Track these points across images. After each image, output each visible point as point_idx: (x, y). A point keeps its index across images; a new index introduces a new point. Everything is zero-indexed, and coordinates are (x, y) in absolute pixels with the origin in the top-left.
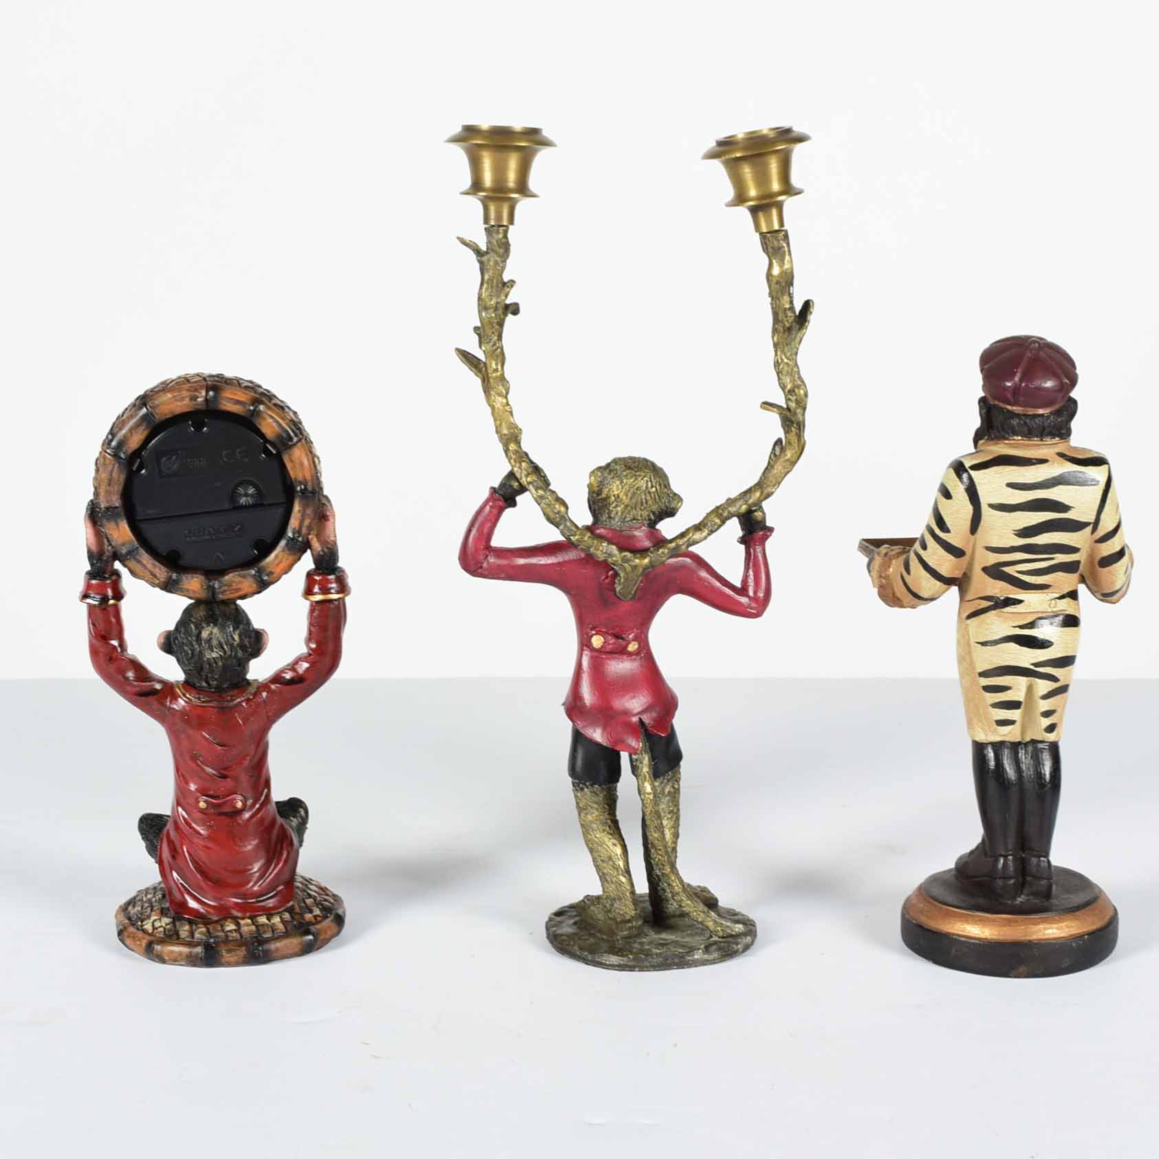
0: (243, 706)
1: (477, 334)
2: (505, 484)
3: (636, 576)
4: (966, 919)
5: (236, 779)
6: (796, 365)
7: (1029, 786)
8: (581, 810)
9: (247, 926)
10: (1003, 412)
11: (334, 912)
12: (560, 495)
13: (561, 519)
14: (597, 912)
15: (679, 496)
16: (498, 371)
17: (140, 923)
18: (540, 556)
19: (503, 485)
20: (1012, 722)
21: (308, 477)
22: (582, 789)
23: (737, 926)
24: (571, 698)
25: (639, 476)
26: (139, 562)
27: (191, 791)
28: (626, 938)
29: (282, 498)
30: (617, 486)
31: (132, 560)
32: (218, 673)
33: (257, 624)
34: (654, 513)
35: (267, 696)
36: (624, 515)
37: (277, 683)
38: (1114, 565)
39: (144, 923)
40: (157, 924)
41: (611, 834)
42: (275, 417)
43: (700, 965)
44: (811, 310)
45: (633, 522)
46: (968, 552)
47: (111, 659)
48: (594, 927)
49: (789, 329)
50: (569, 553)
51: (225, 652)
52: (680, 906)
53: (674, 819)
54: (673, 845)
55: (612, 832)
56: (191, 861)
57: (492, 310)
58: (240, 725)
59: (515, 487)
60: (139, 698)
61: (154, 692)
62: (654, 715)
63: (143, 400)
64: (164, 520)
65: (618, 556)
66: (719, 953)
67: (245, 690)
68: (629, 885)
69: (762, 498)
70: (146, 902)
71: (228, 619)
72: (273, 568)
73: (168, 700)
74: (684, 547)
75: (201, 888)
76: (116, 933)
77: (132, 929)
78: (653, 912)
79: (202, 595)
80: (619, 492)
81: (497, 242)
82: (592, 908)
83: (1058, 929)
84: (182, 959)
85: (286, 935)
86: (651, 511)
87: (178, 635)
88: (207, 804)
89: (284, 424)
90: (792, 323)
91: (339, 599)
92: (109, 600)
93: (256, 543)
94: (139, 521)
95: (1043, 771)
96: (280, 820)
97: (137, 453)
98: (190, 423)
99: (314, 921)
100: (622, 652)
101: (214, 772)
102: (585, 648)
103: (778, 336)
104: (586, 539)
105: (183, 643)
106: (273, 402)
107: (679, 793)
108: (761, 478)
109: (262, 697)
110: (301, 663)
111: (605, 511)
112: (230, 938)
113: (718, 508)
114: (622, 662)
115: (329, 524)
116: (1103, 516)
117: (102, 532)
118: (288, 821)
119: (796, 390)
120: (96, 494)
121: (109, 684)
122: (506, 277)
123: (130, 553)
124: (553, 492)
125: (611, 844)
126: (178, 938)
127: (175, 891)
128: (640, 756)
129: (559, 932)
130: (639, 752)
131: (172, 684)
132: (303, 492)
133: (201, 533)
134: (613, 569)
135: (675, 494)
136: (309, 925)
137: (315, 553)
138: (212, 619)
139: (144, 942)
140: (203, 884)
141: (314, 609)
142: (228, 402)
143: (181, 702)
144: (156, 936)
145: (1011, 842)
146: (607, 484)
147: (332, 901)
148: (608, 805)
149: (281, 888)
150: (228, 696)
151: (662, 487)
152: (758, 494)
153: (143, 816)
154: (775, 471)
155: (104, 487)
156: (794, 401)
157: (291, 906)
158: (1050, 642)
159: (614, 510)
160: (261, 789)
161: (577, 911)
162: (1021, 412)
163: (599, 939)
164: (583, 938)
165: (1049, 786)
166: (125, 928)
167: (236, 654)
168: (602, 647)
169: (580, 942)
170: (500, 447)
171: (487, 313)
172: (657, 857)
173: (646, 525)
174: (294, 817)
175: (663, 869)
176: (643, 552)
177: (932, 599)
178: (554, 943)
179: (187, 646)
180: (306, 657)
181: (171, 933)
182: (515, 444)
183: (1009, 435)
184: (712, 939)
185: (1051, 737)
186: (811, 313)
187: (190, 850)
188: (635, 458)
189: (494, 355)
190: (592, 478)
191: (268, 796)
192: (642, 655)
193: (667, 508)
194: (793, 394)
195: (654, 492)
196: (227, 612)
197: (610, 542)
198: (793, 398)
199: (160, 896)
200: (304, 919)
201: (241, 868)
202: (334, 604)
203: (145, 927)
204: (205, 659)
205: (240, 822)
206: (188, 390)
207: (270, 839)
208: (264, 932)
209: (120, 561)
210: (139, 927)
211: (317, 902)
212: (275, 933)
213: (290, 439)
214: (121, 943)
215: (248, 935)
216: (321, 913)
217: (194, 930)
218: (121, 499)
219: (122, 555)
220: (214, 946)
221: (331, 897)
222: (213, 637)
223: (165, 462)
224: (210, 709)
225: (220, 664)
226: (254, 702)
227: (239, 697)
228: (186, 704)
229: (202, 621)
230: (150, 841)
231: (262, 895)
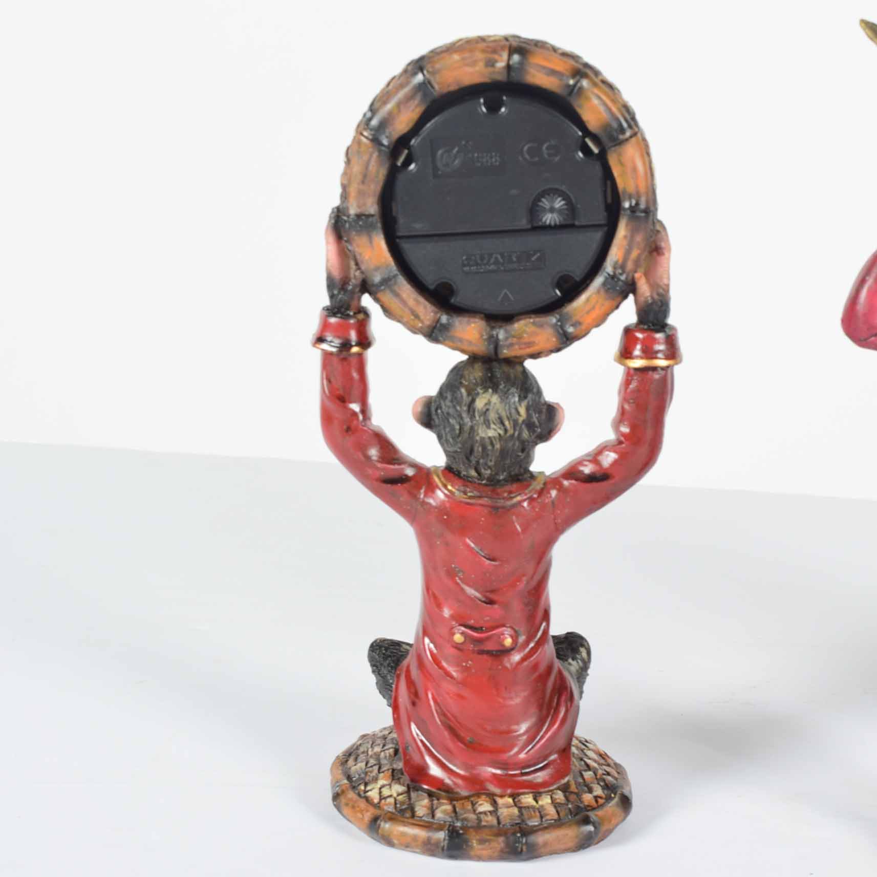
0: (523, 507)
5: (506, 606)
9: (507, 808)
11: (619, 792)
17: (362, 787)
21: (642, 189)
26: (397, 295)
27: (444, 618)
29: (601, 217)
31: (388, 292)
32: (493, 459)
33: (549, 396)
35: (557, 495)
37: (571, 479)
39: (368, 788)
40: (386, 792)
42: (604, 98)
47: (348, 429)
51: (506, 431)
56: (436, 711)
58: (518, 534)
60: (385, 486)
61: (402, 480)
63: (419, 65)
64: (435, 238)
67: (528, 486)
70: (371, 756)
71: (513, 385)
72: (582, 317)
73: (422, 491)
75: (449, 751)
76: (330, 796)
77: (351, 795)
79: (481, 348)
84: (417, 845)
85: (558, 823)
87: (442, 402)
88: (465, 638)
89: (614, 109)
91: (668, 367)
92: (351, 346)
93: (559, 280)
94: (401, 238)
97: (403, 142)
98: (482, 101)
99: (594, 803)
101: (477, 594)
105: (448, 414)
109: (551, 497)
110: (607, 453)
112: (484, 823)
115: (662, 259)
117: (350, 251)
118: (567, 665)
120: (344, 196)
123: (384, 281)
126: (413, 815)
127: (413, 749)
131: (429, 469)
132: (633, 209)
133: (485, 262)
136: (588, 811)
137: (642, 299)
138: (491, 383)
139: (368, 816)
140: (452, 746)
141: (631, 380)
142: (539, 72)
143: (440, 495)
144: (383, 810)
147: (616, 775)
149: (553, 757)
150: (505, 492)
153: (375, 641)
155: (355, 186)
157: (565, 784)
160: (537, 622)
166: (342, 791)
167: (520, 434)
174: (573, 659)
179: (454, 418)
180: (614, 446)
181: (404, 807)
187: (436, 697)
191: (546, 632)
196: (512, 376)
199: (391, 751)
200: (582, 802)
201: (504, 728)
202: (658, 374)
203: (369, 794)
204: (478, 438)
205: (508, 665)
206: (484, 51)
207: (544, 690)
208: (530, 817)
209: (370, 294)
210: (362, 793)
211: (598, 777)
212: (544, 820)
213: (622, 130)
214: (335, 810)
215: (508, 821)
216: (604, 792)
217: (435, 807)
218: (378, 204)
219: (373, 285)
220: (461, 832)
221: (612, 768)
222: (491, 408)
223: (442, 155)
224: (479, 508)
225: (498, 446)
226: (539, 502)
227: (520, 494)
228: (446, 499)
229: (476, 384)
230: (382, 677)
231: (529, 766)
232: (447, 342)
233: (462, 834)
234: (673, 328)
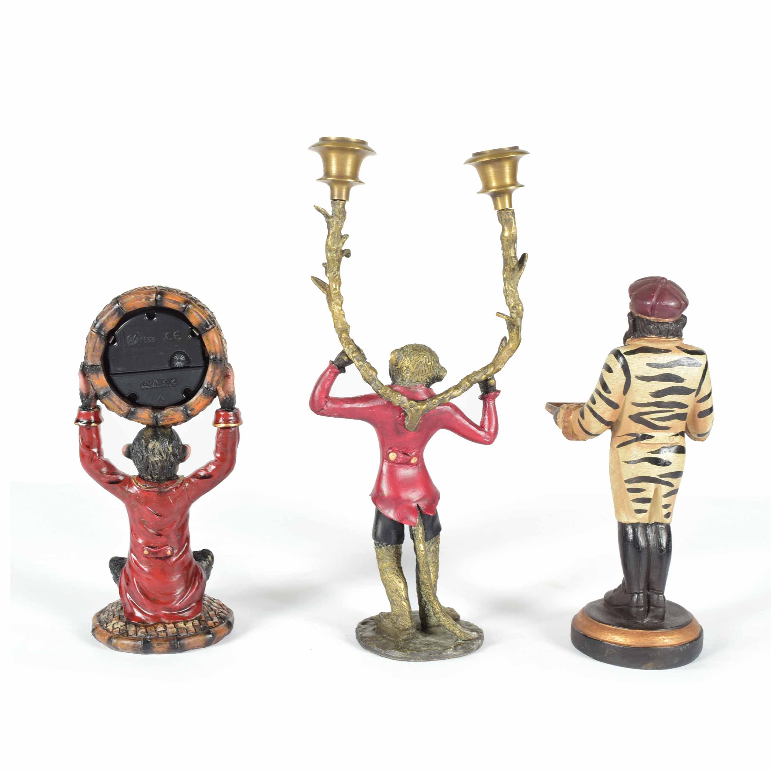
0: (173, 491)
1: (324, 267)
2: (339, 358)
3: (418, 415)
4: (615, 632)
5: (167, 536)
6: (517, 291)
7: (653, 550)
8: (379, 559)
9: (171, 629)
10: (644, 321)
11: (227, 620)
12: (373, 366)
13: (373, 380)
14: (388, 624)
15: (445, 368)
16: (337, 290)
17: (105, 625)
18: (359, 402)
19: (338, 359)
20: (644, 511)
21: (218, 350)
22: (381, 547)
23: (473, 633)
24: (375, 491)
25: (421, 355)
26: (111, 400)
27: (140, 544)
28: (405, 640)
29: (201, 363)
30: (408, 361)
31: (107, 398)
32: (158, 471)
33: (184, 441)
34: (429, 378)
35: (188, 485)
36: (412, 378)
37: (195, 478)
38: (708, 417)
39: (108, 625)
40: (116, 626)
41: (397, 575)
42: (198, 312)
43: (451, 658)
44: (527, 259)
45: (417, 383)
46: (621, 406)
47: (92, 460)
48: (385, 632)
49: (514, 269)
50: (378, 401)
51: (163, 458)
52: (439, 621)
53: (435, 567)
54: (435, 583)
55: (398, 574)
56: (138, 587)
57: (334, 252)
58: (171, 503)
59: (345, 360)
60: (109, 485)
61: (118, 482)
62: (426, 502)
63: (117, 300)
64: (128, 375)
65: (407, 403)
66: (463, 650)
67: (175, 482)
68: (408, 607)
69: (494, 372)
70: (111, 611)
71: (166, 437)
72: (194, 406)
73: (127, 486)
74: (447, 399)
75: (144, 605)
76: (91, 631)
77: (100, 629)
78: (422, 624)
79: (150, 422)
80: (409, 364)
81: (338, 210)
82: (385, 620)
83: (671, 639)
84: (129, 649)
85: (196, 634)
86: (428, 377)
87: (135, 447)
88: (149, 552)
89: (204, 317)
90: (515, 265)
91: (235, 426)
92: (91, 423)
93: (184, 391)
94: (112, 374)
95: (662, 541)
96: (195, 562)
97: (112, 333)
98: (146, 314)
99: (213, 625)
100: (407, 463)
101: (154, 532)
102: (385, 460)
103: (507, 273)
104: (388, 392)
105: (137, 451)
106: (198, 303)
107: (439, 551)
108: (494, 360)
109: (186, 486)
110: (210, 466)
111: (399, 376)
112: (160, 636)
113: (468, 376)
114: (407, 469)
115: (230, 380)
116: (703, 386)
117: (89, 381)
118: (201, 563)
119: (517, 307)
120: (86, 357)
121: (90, 476)
122: (343, 233)
123: (105, 394)
124: (368, 363)
125: (397, 581)
126: (128, 636)
127: (128, 605)
128: (417, 527)
129: (364, 635)
130: (416, 525)
131: (130, 477)
132: (215, 359)
133: (151, 383)
134: (404, 411)
135: (443, 368)
136: (210, 628)
137: (221, 398)
138: (155, 437)
139: (107, 637)
140: (145, 602)
141: (220, 433)
142: (169, 302)
143: (135, 488)
144: (114, 634)
145: (642, 585)
146: (402, 359)
147: (226, 613)
148: (396, 557)
149: (194, 604)
150: (164, 485)
151: (435, 362)
152: (492, 369)
153: (112, 558)
154: (503, 356)
155: (90, 353)
156: (515, 313)
157: (199, 616)
158: (669, 462)
159: (405, 375)
160: (183, 543)
161: (375, 622)
162: (655, 321)
163: (388, 640)
164: (379, 639)
165: (665, 551)
166: (96, 628)
167: (170, 459)
168: (395, 460)
169: (377, 642)
170: (336, 336)
171: (331, 254)
172: (425, 590)
173: (425, 385)
174: (204, 561)
175: (429, 598)
176: (423, 401)
177: (597, 435)
178: (362, 642)
179: (140, 453)
180: (214, 462)
181: (123, 632)
182: (346, 334)
183: (648, 335)
184: (458, 642)
185: (667, 521)
186: (526, 261)
187: (138, 580)
188: (418, 345)
189: (334, 280)
190: (393, 355)
191: (188, 548)
192: (420, 466)
193: (438, 375)
194: (515, 309)
195: (430, 365)
196: (166, 433)
197: (403, 394)
198: (515, 311)
199: (120, 608)
200: (207, 625)
201: (170, 592)
202: (231, 430)
203: (108, 627)
204: (150, 461)
205: (169, 563)
206: (145, 294)
207: (188, 574)
208: (182, 633)
209: (100, 400)
210: (105, 628)
211: (216, 614)
212: (188, 633)
213: (207, 326)
214: (93, 637)
215: (171, 634)
216: (219, 620)
217: (138, 630)
218: (101, 360)
219: (100, 396)
220: (149, 640)
221: (226, 610)
222: (156, 448)
223: (129, 338)
224: (154, 493)
225: (160, 465)
226: (180, 489)
227: (171, 486)
228: (138, 489)
229: (149, 438)
230: (115, 574)
231: (182, 609)
232: (134, 420)
233: (150, 641)
234: (238, 410)
